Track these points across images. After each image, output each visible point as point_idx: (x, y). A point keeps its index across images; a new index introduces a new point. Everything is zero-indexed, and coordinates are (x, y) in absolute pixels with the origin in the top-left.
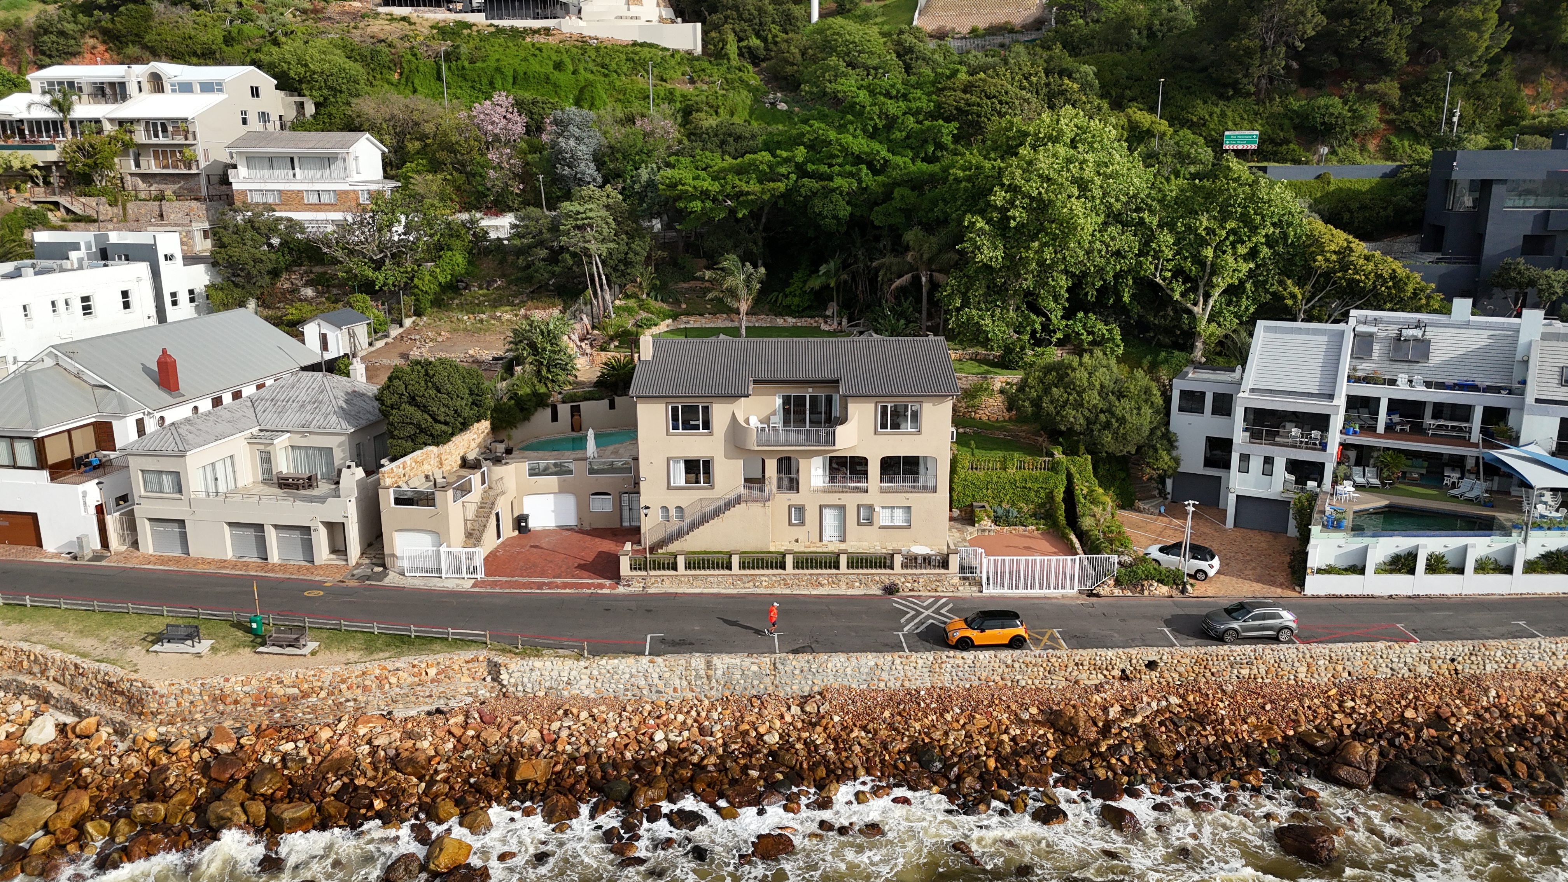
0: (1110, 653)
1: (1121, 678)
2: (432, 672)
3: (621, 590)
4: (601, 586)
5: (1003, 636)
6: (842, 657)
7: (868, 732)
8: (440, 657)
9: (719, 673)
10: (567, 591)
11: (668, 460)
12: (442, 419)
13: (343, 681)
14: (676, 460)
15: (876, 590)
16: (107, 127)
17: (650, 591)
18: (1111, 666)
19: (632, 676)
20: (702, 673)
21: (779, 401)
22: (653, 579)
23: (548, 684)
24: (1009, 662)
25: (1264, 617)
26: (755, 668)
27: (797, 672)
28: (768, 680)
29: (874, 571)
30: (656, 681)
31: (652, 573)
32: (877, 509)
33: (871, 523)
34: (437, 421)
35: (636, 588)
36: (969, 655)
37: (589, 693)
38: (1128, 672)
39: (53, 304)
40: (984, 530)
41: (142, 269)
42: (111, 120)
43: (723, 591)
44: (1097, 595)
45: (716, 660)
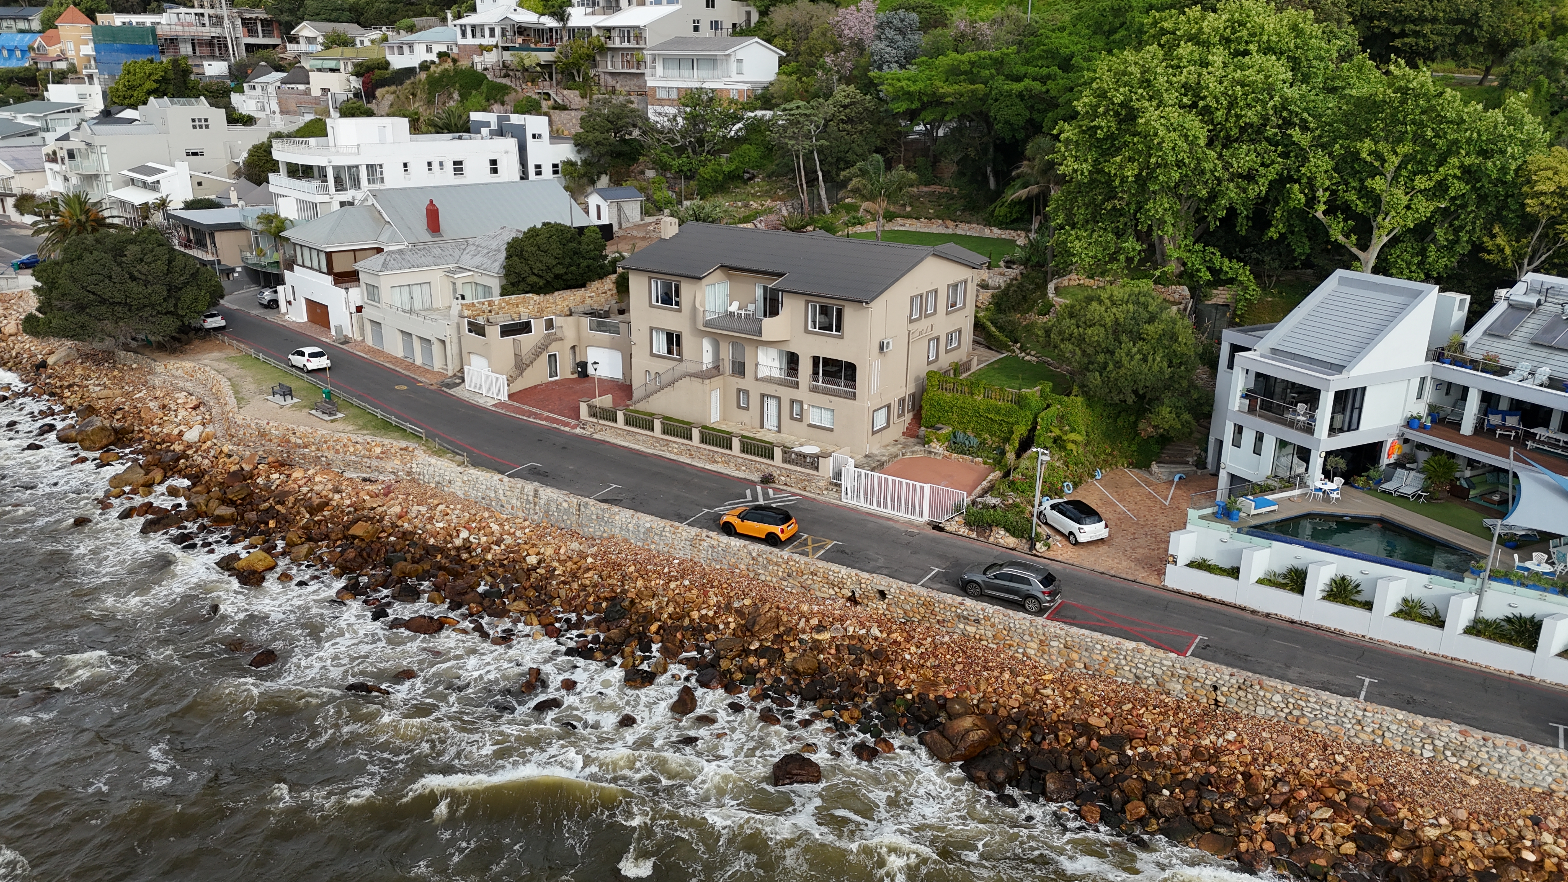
0: (844, 571)
1: (849, 599)
2: (378, 450)
3: (578, 431)
4: (567, 424)
5: (759, 530)
6: (629, 513)
7: (600, 576)
8: (386, 442)
9: (542, 502)
10: (544, 423)
11: (651, 329)
12: (536, 271)
13: (326, 442)
14: (658, 330)
15: (756, 477)
16: (595, 33)
17: (595, 436)
18: (841, 585)
19: (487, 488)
20: (531, 498)
21: (759, 292)
22: (599, 427)
23: (437, 479)
24: (754, 554)
25: (1012, 578)
26: (565, 505)
27: (594, 517)
28: (574, 518)
29: (758, 459)
30: (502, 497)
31: (601, 422)
32: (805, 406)
33: (801, 420)
34: (534, 274)
35: (587, 433)
36: (724, 539)
37: (460, 493)
38: (857, 595)
39: (429, 164)
40: (930, 452)
41: (511, 144)
42: (598, 28)
43: (643, 449)
44: (942, 530)
45: (541, 491)
